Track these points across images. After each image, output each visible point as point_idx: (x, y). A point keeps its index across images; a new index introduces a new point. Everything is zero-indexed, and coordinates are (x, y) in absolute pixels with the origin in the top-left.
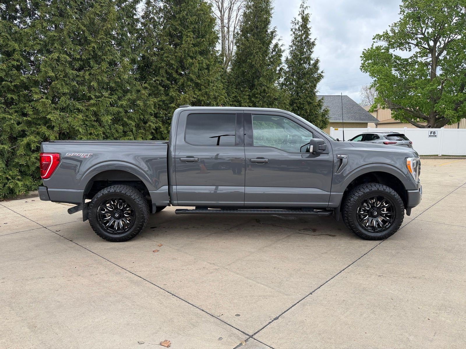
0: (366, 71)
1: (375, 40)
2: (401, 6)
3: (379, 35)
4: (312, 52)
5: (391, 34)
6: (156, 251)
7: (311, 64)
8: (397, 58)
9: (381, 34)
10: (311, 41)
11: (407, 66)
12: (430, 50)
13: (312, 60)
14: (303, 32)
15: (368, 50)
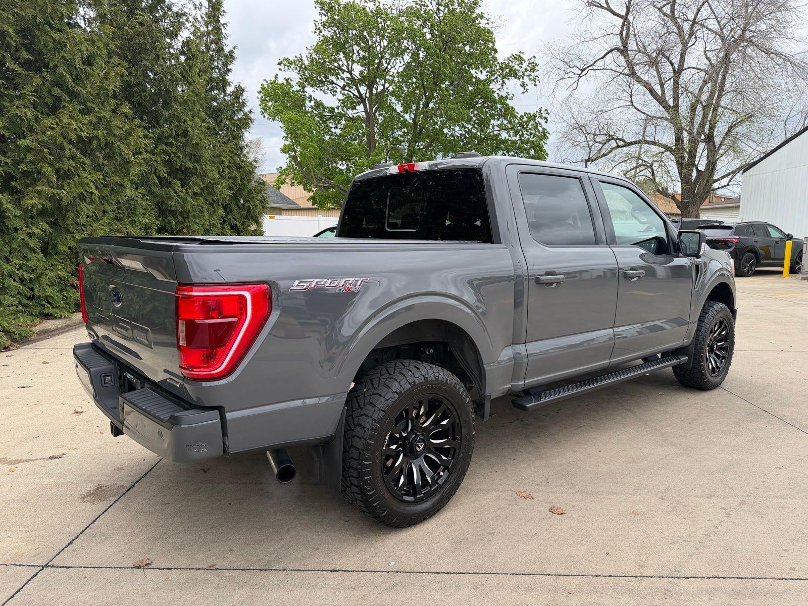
1: (281, 67)
2: (316, 22)
3: (288, 59)
4: (229, 70)
5: (307, 63)
6: (560, 511)
7: (228, 92)
8: (319, 105)
9: (292, 59)
10: (227, 49)
11: (329, 119)
12: (362, 100)
13: (229, 85)
14: (210, 28)
15: (269, 82)
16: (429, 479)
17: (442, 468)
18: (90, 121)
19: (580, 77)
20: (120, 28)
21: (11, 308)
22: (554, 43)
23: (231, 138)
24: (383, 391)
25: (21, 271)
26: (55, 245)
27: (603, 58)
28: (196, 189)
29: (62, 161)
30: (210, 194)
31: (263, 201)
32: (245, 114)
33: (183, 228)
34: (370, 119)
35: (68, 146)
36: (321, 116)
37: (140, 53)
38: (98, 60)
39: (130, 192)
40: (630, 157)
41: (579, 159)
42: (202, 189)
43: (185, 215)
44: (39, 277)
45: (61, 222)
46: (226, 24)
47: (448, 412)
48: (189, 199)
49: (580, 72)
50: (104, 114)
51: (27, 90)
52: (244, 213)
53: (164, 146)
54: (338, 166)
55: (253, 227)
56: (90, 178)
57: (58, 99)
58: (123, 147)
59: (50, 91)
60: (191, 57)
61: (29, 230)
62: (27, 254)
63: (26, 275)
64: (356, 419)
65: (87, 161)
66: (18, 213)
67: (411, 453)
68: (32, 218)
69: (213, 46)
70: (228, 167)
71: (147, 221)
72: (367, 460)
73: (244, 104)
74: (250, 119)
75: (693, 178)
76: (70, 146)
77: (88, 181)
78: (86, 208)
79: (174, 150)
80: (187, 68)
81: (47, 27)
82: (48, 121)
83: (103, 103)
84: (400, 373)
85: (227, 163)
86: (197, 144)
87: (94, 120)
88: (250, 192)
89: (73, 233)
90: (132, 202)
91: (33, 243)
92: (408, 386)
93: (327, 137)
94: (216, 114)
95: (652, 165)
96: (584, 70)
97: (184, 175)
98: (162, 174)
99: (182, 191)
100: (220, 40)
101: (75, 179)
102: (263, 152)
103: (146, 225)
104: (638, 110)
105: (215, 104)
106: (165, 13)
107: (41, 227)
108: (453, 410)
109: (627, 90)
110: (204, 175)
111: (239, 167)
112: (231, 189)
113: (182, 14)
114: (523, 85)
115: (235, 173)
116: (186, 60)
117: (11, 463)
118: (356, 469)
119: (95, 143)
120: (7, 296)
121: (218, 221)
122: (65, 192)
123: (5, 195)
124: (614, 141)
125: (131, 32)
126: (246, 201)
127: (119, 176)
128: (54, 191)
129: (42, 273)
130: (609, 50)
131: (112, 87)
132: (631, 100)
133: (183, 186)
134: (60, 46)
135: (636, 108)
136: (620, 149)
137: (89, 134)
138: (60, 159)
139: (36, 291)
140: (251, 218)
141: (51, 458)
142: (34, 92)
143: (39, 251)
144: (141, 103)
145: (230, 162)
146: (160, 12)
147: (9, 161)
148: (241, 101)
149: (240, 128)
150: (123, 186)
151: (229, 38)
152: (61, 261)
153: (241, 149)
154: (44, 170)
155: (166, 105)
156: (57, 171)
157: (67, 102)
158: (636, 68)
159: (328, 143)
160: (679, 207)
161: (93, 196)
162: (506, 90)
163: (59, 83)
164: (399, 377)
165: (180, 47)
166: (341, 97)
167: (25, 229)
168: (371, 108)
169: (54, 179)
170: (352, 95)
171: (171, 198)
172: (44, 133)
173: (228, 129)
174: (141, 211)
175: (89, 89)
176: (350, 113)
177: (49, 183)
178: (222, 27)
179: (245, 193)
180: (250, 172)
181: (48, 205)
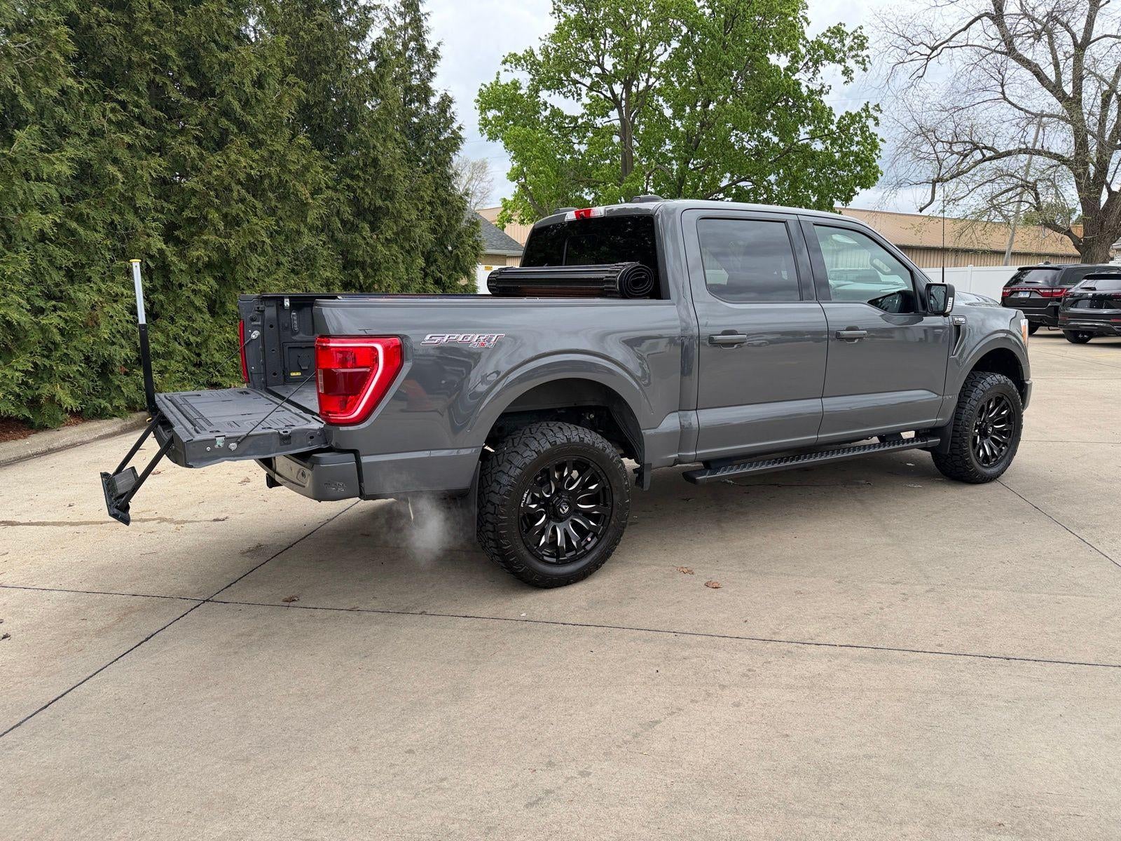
0: (493, 137)
1: (508, 66)
3: (515, 55)
4: (432, 75)
5: (540, 58)
6: (716, 585)
7: (432, 104)
8: (556, 113)
9: (520, 54)
10: (430, 47)
11: (572, 132)
12: (616, 103)
13: (433, 95)
14: (408, 20)
15: (489, 86)
16: (574, 543)
17: (591, 534)
18: (262, 157)
19: (929, 59)
20: (295, 34)
21: (177, 375)
22: (889, 11)
23: (436, 165)
24: (521, 448)
25: (186, 333)
26: (223, 304)
27: (965, 29)
28: (389, 235)
29: (230, 205)
30: (407, 239)
31: (476, 248)
32: (453, 132)
33: (373, 283)
34: (626, 129)
35: (236, 187)
36: (560, 128)
37: (319, 63)
38: (270, 80)
39: (307, 240)
40: (1001, 174)
41: (924, 178)
42: (397, 234)
43: (376, 267)
44: (206, 340)
45: (229, 277)
46: (428, 14)
47: (597, 476)
48: (379, 247)
49: (929, 51)
50: (278, 147)
51: (192, 124)
52: (451, 263)
53: (348, 181)
54: (584, 195)
55: (463, 282)
56: (261, 225)
57: (225, 133)
58: (300, 187)
59: (216, 122)
60: (384, 63)
61: (194, 287)
62: (192, 314)
63: (192, 339)
64: (494, 476)
65: (259, 205)
66: (184, 267)
67: (555, 516)
68: (198, 272)
69: (412, 44)
70: (430, 203)
71: (329, 274)
72: (502, 515)
73: (452, 120)
74: (460, 138)
75: (1103, 203)
76: (239, 187)
77: (259, 228)
78: (256, 260)
79: (361, 184)
80: (378, 77)
81: (213, 45)
82: (216, 158)
83: (275, 134)
84: (542, 433)
85: (427, 199)
86: (390, 176)
87: (266, 154)
88: (459, 235)
89: (243, 289)
90: (311, 251)
91: (198, 302)
92: (548, 446)
93: (568, 157)
94: (416, 133)
95: (1035, 184)
96: (936, 48)
97: (374, 216)
98: (346, 216)
99: (371, 237)
100: (421, 36)
101: (244, 226)
102: (489, 178)
103: (327, 279)
104: (1013, 104)
105: (416, 120)
106: (350, 9)
107: (208, 284)
108: (602, 474)
109: (996, 77)
110: (397, 217)
111: (445, 203)
112: (434, 231)
113: (370, 7)
114: (847, 72)
115: (440, 211)
116: (376, 68)
117: (178, 523)
118: (492, 524)
119: (266, 182)
120: (173, 362)
121: (418, 274)
122: (233, 242)
123: (170, 246)
124: (978, 151)
125: (307, 38)
126: (455, 247)
127: (295, 222)
128: (221, 240)
129: (209, 336)
130: (977, 15)
131: (286, 114)
132: (1003, 90)
133: (373, 230)
134: (227, 67)
135: (1010, 102)
136: (987, 163)
137: (261, 172)
138: (227, 203)
139: (203, 357)
140: (461, 269)
141: (215, 520)
142: (199, 125)
143: (205, 310)
144: (322, 127)
145: (433, 197)
146: (344, 7)
147: (172, 208)
148: (448, 115)
149: (447, 151)
150: (299, 233)
151: (432, 32)
152: (230, 322)
153: (449, 179)
154: (210, 216)
155: (352, 127)
156: (225, 216)
157: (235, 135)
158: (1017, 42)
159: (568, 164)
160: (1077, 247)
161: (265, 246)
162: (820, 81)
163: (227, 113)
164: (539, 436)
165: (368, 51)
166: (586, 100)
167: (190, 285)
168: (629, 114)
169: (221, 226)
170: (602, 97)
171: (358, 246)
172: (210, 173)
173: (431, 153)
174: (322, 262)
175: (260, 117)
176: (599, 122)
177: (216, 231)
178: (423, 18)
179: (453, 236)
180: (459, 208)
181: (215, 256)
